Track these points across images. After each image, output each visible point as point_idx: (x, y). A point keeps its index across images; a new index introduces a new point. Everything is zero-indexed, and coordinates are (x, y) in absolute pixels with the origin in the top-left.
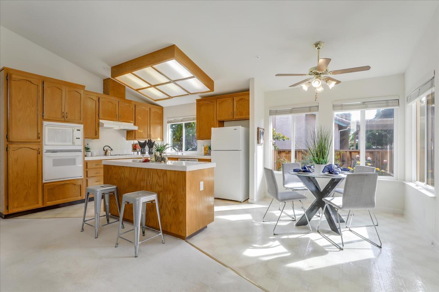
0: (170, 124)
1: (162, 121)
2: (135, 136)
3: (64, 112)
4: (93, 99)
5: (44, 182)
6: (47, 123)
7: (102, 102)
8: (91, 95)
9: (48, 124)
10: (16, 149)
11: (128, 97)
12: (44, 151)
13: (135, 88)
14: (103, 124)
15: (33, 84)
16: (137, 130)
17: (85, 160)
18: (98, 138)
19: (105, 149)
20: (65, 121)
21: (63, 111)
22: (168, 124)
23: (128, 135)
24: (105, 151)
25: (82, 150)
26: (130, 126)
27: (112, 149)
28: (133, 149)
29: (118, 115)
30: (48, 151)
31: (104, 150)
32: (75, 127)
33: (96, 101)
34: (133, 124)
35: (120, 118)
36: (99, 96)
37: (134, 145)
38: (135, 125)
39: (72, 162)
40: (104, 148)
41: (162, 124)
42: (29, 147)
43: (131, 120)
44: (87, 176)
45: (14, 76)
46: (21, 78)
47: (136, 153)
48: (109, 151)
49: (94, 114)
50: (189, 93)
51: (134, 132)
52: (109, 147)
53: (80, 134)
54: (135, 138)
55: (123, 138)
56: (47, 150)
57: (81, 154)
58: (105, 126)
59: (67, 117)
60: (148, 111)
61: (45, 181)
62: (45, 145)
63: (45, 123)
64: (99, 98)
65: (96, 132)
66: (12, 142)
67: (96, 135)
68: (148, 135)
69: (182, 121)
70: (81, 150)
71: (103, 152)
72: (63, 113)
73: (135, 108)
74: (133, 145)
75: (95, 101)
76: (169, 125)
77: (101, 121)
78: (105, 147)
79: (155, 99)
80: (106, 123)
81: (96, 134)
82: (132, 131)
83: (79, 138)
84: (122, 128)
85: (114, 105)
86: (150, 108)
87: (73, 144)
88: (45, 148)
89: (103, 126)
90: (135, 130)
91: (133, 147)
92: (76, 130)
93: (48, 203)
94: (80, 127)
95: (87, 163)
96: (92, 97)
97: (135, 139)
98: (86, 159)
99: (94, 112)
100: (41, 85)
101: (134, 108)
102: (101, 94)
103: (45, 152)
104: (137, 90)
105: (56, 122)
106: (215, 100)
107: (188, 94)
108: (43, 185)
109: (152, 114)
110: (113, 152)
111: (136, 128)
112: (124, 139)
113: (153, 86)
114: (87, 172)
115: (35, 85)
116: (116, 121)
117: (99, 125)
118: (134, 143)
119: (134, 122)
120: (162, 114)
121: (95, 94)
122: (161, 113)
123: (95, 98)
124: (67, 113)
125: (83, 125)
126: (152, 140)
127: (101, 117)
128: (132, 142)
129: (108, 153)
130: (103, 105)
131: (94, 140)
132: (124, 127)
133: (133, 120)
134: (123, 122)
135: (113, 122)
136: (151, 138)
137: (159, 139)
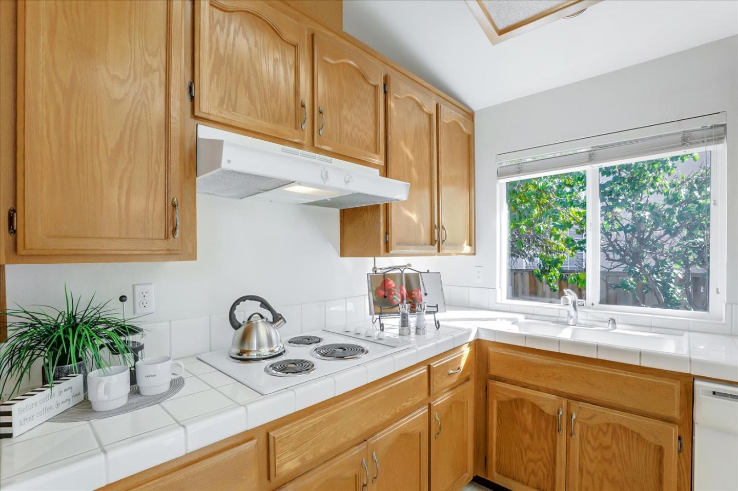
0: (504, 181)
1: (472, 170)
2: (387, 233)
22: (499, 181)
23: (349, 230)
24: (241, 330)
27: (277, 318)
28: (377, 303)
29: (308, 112)
31: (235, 325)
34: (377, 171)
37: (379, 284)
38: (386, 172)
40: (233, 308)
41: (471, 179)
43: (366, 149)
48: (262, 330)
51: (382, 212)
52: (265, 305)
54: (387, 243)
60: (431, 116)
67: (174, 234)
68: (432, 227)
73: (385, 92)
74: (372, 278)
76: (502, 185)
78: (237, 303)
81: (171, 228)
82: (372, 209)
85: (290, 50)
86: (437, 104)
89: (215, 162)
91: (376, 293)
97: (385, 250)
101: (382, 91)
109: (443, 134)
116: (299, 146)
118: (375, 269)
120: (472, 139)
126: (446, 251)
127: (205, 106)
128: (367, 265)
129: (255, 348)
130: (222, 29)
131: (172, 266)
132: (347, 182)
133: (377, 152)
134: (334, 160)
135: (283, 150)
136: (443, 241)
137: (467, 249)
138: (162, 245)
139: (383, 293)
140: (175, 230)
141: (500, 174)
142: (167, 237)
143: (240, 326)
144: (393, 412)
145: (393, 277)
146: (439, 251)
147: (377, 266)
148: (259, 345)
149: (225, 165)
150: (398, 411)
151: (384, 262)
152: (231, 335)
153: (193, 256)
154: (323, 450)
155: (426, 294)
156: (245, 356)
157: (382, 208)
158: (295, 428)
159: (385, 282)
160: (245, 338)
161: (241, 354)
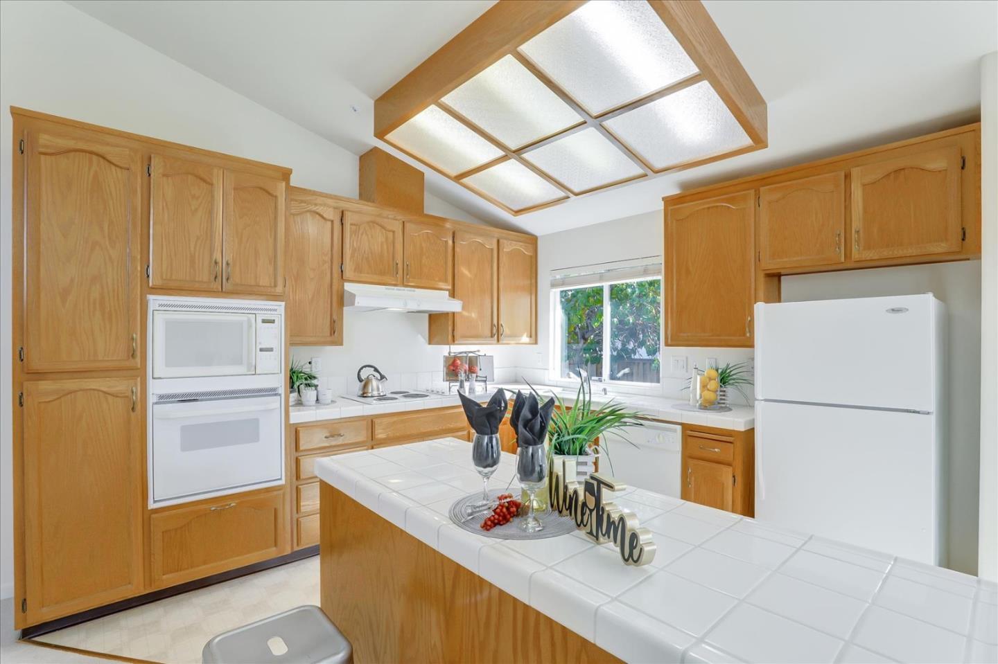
0: (557, 291)
1: (533, 281)
2: (453, 330)
3: (219, 260)
4: (325, 216)
5: (152, 505)
6: (163, 303)
7: (351, 224)
8: (316, 205)
9: (164, 305)
10: (55, 397)
11: (433, 207)
12: (151, 399)
13: (454, 173)
14: (353, 296)
15: (113, 164)
16: (459, 313)
17: (292, 421)
18: (339, 342)
19: (364, 376)
20: (222, 293)
21: (217, 256)
22: (554, 290)
23: (433, 328)
24: (363, 383)
25: (282, 391)
26: (439, 301)
27: (382, 377)
28: (447, 374)
29: (400, 266)
30: (164, 399)
31: (360, 380)
32: (256, 309)
33: (332, 221)
34: (448, 292)
35: (407, 274)
36: (343, 205)
37: (451, 362)
38: (453, 294)
39: (247, 431)
40: (359, 371)
41: (533, 288)
42: (97, 388)
43: (440, 280)
44: (298, 477)
45: (44, 139)
46: (71, 144)
47: (458, 384)
48: (374, 383)
49: (327, 266)
50: (650, 171)
51: (451, 317)
52: (376, 370)
53: (274, 336)
54: (453, 336)
55: (419, 336)
56: (161, 397)
57: (275, 403)
58: (360, 302)
59: (227, 279)
60: (492, 250)
61: (155, 502)
62: (153, 378)
63: (154, 301)
64: (343, 212)
65: (333, 322)
66: (39, 375)
67: (334, 334)
68: (492, 325)
69: (601, 277)
70: (275, 389)
71: (358, 386)
72: (216, 263)
73: (454, 242)
74: (446, 359)
75: (329, 224)
76: (555, 293)
77: (349, 287)
78: (362, 368)
79: (516, 208)
80: (364, 294)
81: (333, 332)
82: (445, 315)
83: (271, 350)
84: (413, 306)
85: (390, 235)
86: (498, 241)
87: (249, 370)
88: (155, 389)
89: (352, 304)
90: (454, 313)
91: (448, 368)
92: (259, 320)
93: (164, 577)
94: (275, 310)
95: (297, 432)
96: (320, 209)
97: (454, 341)
98: (298, 416)
99: (328, 258)
100: (137, 168)
101: (450, 242)
102: (348, 200)
103: (154, 404)
104: (458, 178)
105: (194, 296)
106: (752, 192)
107: (646, 175)
108: (149, 517)
109: (504, 259)
110: (386, 383)
111: (455, 306)
112: (422, 340)
113: (514, 152)
114: (297, 461)
115: (118, 170)
116: (395, 285)
117: (341, 300)
118: (449, 353)
119: (450, 287)
120: (534, 260)
121: (330, 202)
122: (531, 256)
123: (330, 214)
124: (228, 264)
125: (283, 304)
126: (505, 342)
127: (347, 274)
128: (445, 350)
129: (370, 391)
130: (355, 235)
131: (329, 348)
132: (419, 305)
133: (446, 281)
134: (416, 290)
135: (387, 289)
136: (502, 335)
137: (525, 339)
138: (329, 339)
139: (452, 368)
140: (334, 332)
141: (554, 285)
142: (331, 335)
143: (363, 380)
144: (441, 428)
145: (460, 358)
146: (498, 340)
147: (452, 351)
148: (372, 390)
149: (356, 304)
150: (444, 428)
151: (456, 349)
152: (359, 385)
153: (341, 344)
154: (398, 434)
155: (480, 369)
156: (365, 395)
157: (450, 315)
158: (386, 420)
159: (454, 361)
160: (365, 386)
161: (364, 393)
